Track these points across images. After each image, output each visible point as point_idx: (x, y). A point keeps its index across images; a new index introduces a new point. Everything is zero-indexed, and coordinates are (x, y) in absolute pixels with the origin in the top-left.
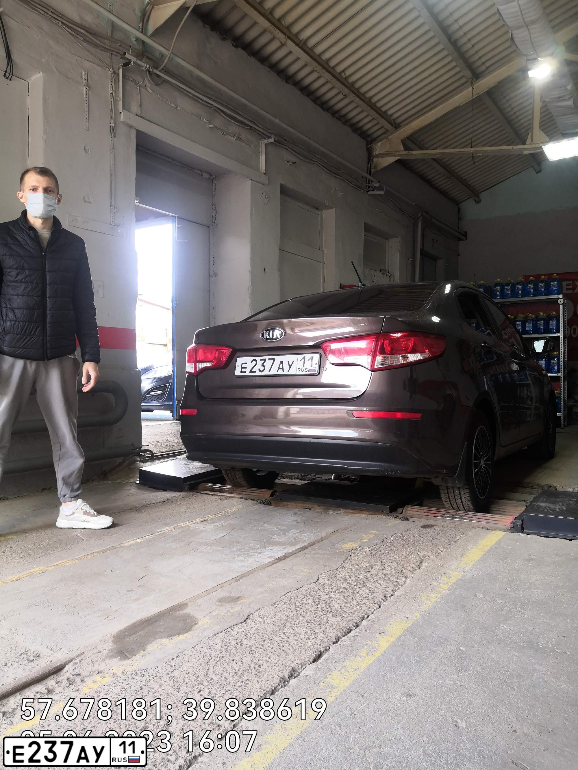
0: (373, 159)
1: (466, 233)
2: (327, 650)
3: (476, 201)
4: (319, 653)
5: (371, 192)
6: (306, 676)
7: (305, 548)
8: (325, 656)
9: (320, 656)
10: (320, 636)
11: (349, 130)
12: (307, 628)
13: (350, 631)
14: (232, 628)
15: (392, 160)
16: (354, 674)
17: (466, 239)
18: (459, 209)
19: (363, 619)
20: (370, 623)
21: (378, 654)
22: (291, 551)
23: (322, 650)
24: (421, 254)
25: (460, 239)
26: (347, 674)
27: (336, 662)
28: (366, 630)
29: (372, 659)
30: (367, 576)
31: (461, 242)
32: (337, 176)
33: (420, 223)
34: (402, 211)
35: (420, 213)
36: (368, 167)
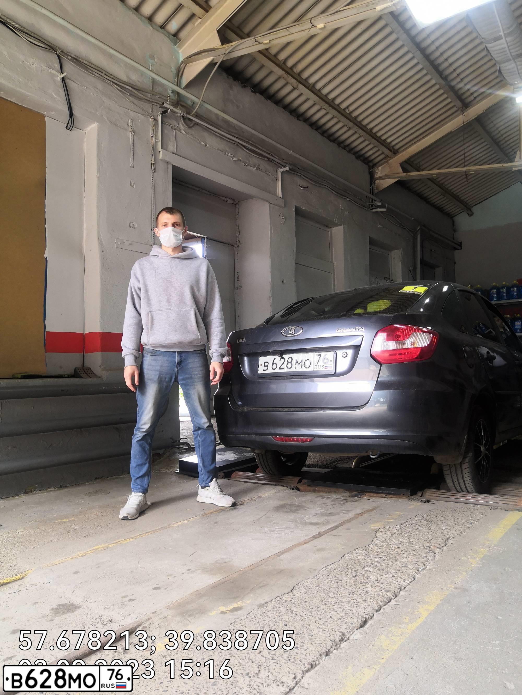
0: (374, 182)
1: (461, 243)
2: (372, 617)
3: (469, 215)
4: (365, 620)
5: (374, 210)
6: (356, 640)
7: (336, 527)
8: (370, 623)
9: (365, 622)
10: (364, 604)
11: (353, 157)
12: (349, 597)
13: (390, 601)
14: (281, 597)
15: (392, 181)
16: (400, 638)
17: (461, 249)
18: (453, 222)
19: (401, 590)
20: (407, 593)
21: (420, 621)
22: (324, 530)
23: (367, 617)
24: (421, 263)
25: (456, 249)
26: (393, 638)
27: (382, 627)
28: (405, 600)
29: (415, 625)
30: (398, 552)
31: (456, 251)
32: (344, 197)
33: (419, 235)
34: (402, 226)
35: (419, 227)
36: (371, 188)
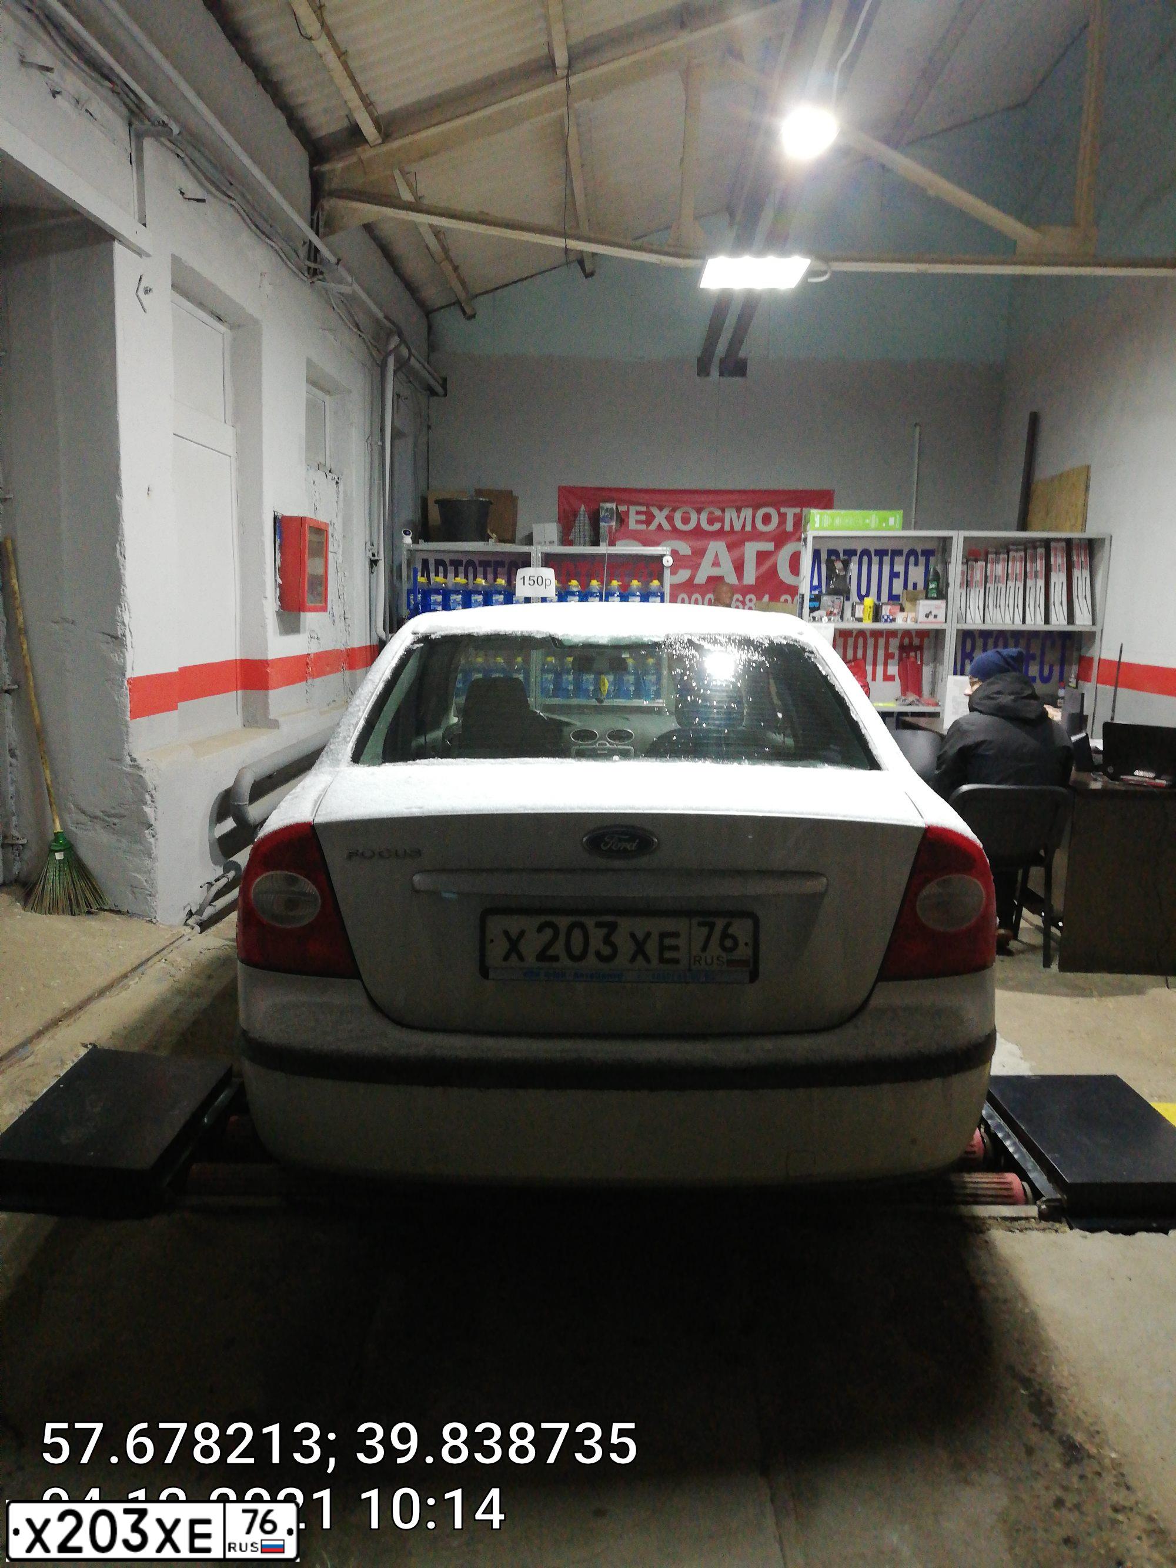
0: (320, 202)
1: (445, 380)
3: (465, 314)
17: (445, 395)
18: (430, 328)
25: (433, 393)
31: (434, 400)
32: (267, 240)
33: (391, 362)
34: (360, 331)
35: (395, 341)
36: (312, 220)
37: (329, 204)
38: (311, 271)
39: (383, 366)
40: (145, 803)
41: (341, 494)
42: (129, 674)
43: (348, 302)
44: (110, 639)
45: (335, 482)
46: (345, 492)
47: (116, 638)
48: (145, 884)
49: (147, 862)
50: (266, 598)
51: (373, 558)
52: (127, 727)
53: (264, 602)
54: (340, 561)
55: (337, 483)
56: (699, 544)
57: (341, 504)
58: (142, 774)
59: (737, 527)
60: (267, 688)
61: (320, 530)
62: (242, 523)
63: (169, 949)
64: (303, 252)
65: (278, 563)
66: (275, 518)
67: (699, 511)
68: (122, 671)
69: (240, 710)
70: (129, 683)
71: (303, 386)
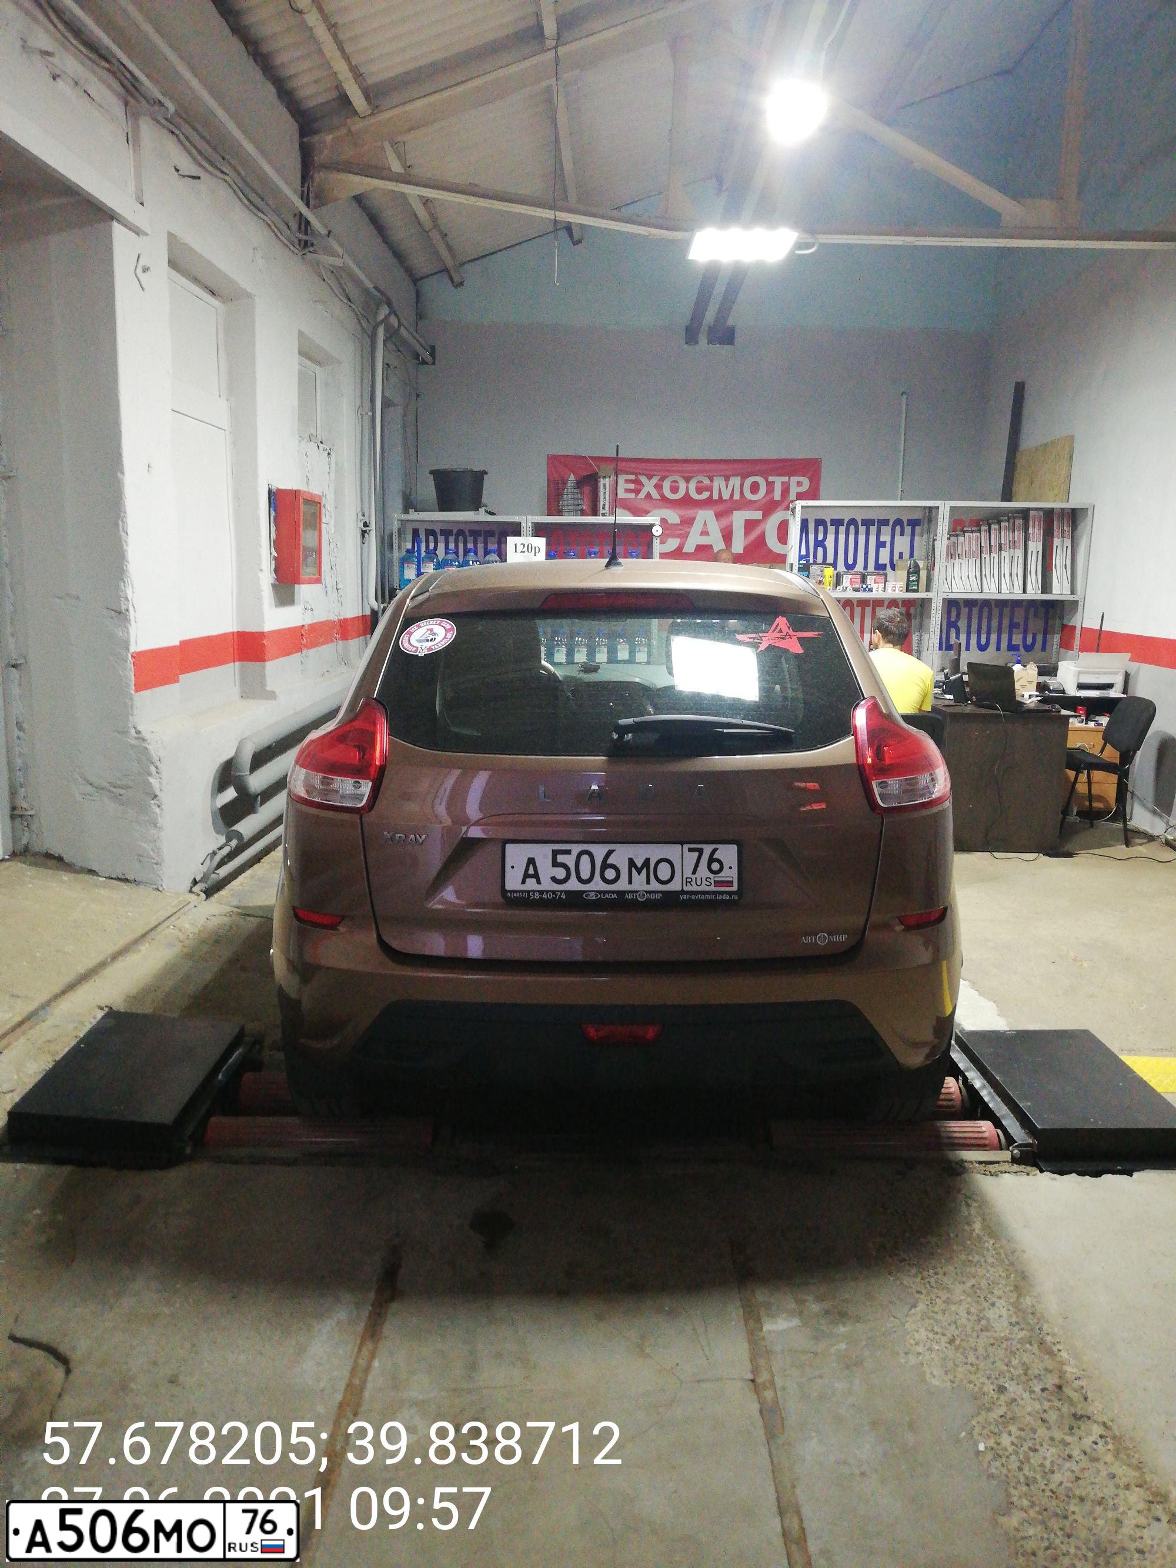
0: (313, 174)
1: (433, 348)
3: (455, 286)
5: (309, 256)
17: (434, 364)
18: (418, 296)
24: (382, 403)
25: (424, 362)
31: (423, 368)
32: (260, 214)
33: (381, 332)
34: (349, 300)
35: (384, 311)
36: (303, 192)
37: (319, 177)
38: (303, 243)
39: (373, 337)
40: (150, 774)
41: (333, 465)
42: (133, 648)
43: (337, 273)
44: (113, 613)
45: (326, 453)
46: (337, 464)
47: (120, 613)
48: (152, 853)
49: (153, 831)
50: (261, 570)
51: (365, 529)
52: (131, 699)
53: (260, 574)
54: (333, 531)
55: (329, 454)
56: (689, 513)
57: (333, 475)
58: (147, 746)
59: (726, 496)
60: (264, 660)
61: (315, 503)
62: (237, 497)
63: (177, 915)
64: (294, 225)
65: (273, 536)
66: (270, 491)
67: (687, 480)
68: (126, 645)
69: (237, 683)
70: (133, 657)
71: (295, 358)
